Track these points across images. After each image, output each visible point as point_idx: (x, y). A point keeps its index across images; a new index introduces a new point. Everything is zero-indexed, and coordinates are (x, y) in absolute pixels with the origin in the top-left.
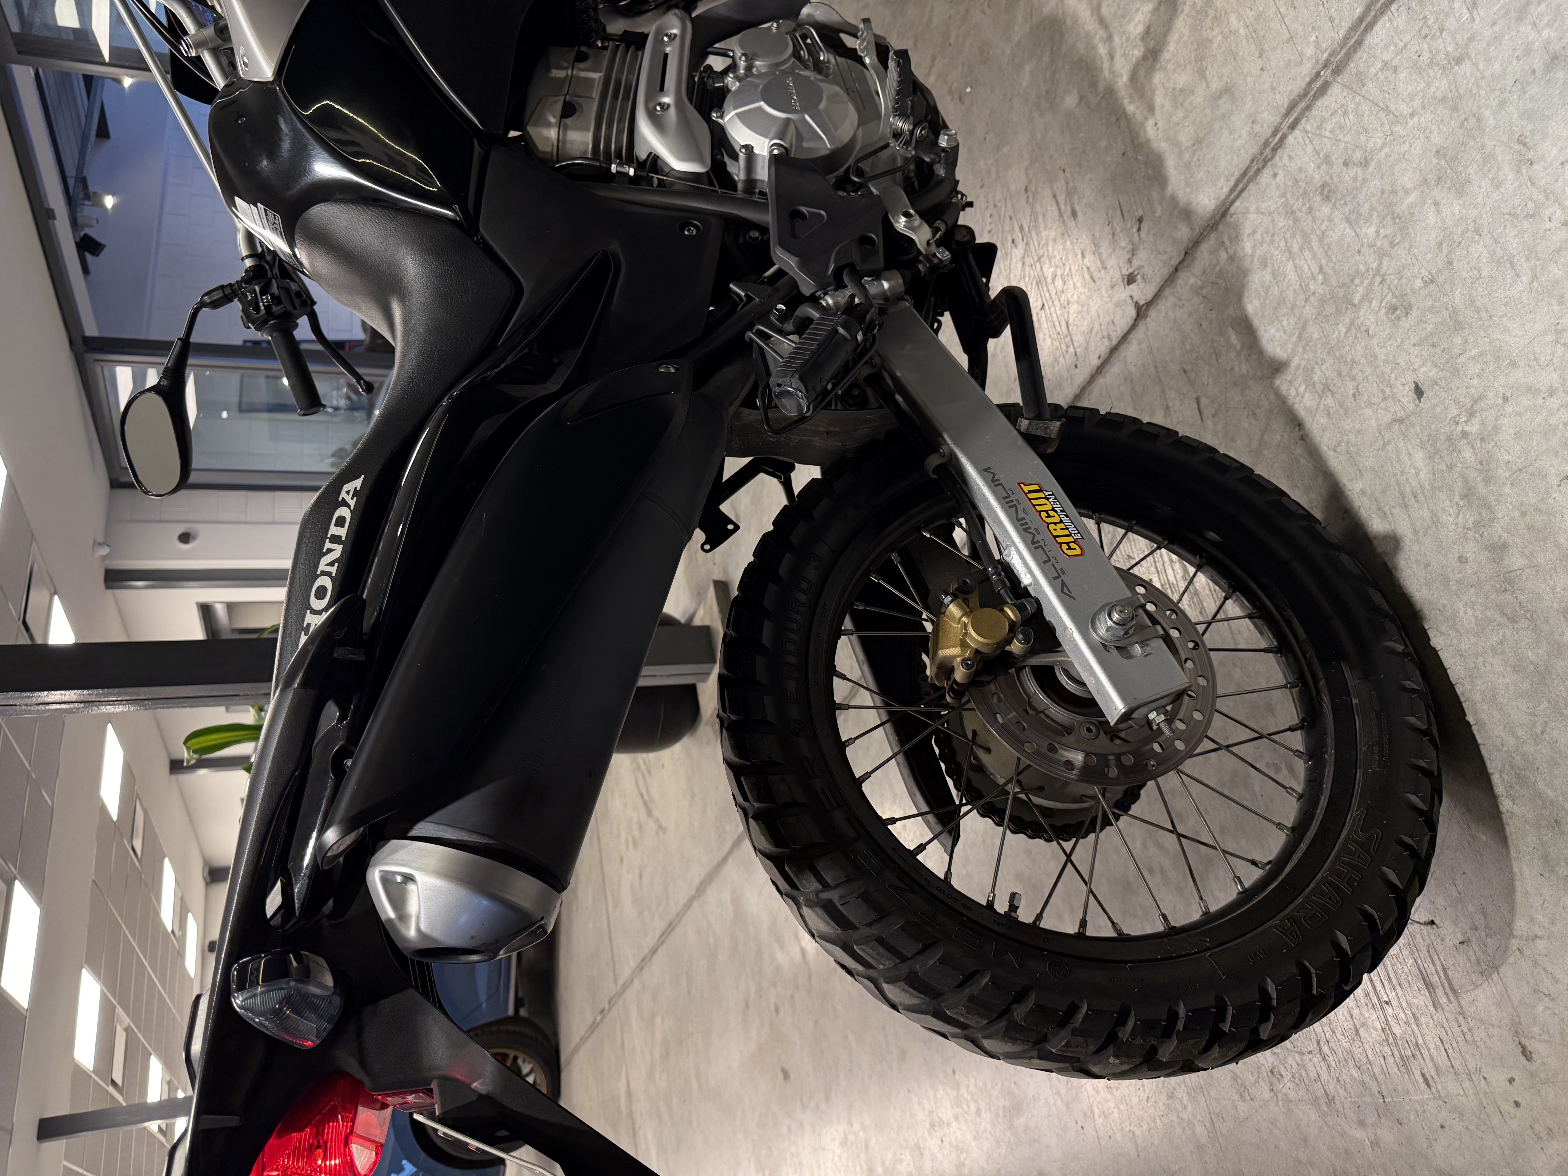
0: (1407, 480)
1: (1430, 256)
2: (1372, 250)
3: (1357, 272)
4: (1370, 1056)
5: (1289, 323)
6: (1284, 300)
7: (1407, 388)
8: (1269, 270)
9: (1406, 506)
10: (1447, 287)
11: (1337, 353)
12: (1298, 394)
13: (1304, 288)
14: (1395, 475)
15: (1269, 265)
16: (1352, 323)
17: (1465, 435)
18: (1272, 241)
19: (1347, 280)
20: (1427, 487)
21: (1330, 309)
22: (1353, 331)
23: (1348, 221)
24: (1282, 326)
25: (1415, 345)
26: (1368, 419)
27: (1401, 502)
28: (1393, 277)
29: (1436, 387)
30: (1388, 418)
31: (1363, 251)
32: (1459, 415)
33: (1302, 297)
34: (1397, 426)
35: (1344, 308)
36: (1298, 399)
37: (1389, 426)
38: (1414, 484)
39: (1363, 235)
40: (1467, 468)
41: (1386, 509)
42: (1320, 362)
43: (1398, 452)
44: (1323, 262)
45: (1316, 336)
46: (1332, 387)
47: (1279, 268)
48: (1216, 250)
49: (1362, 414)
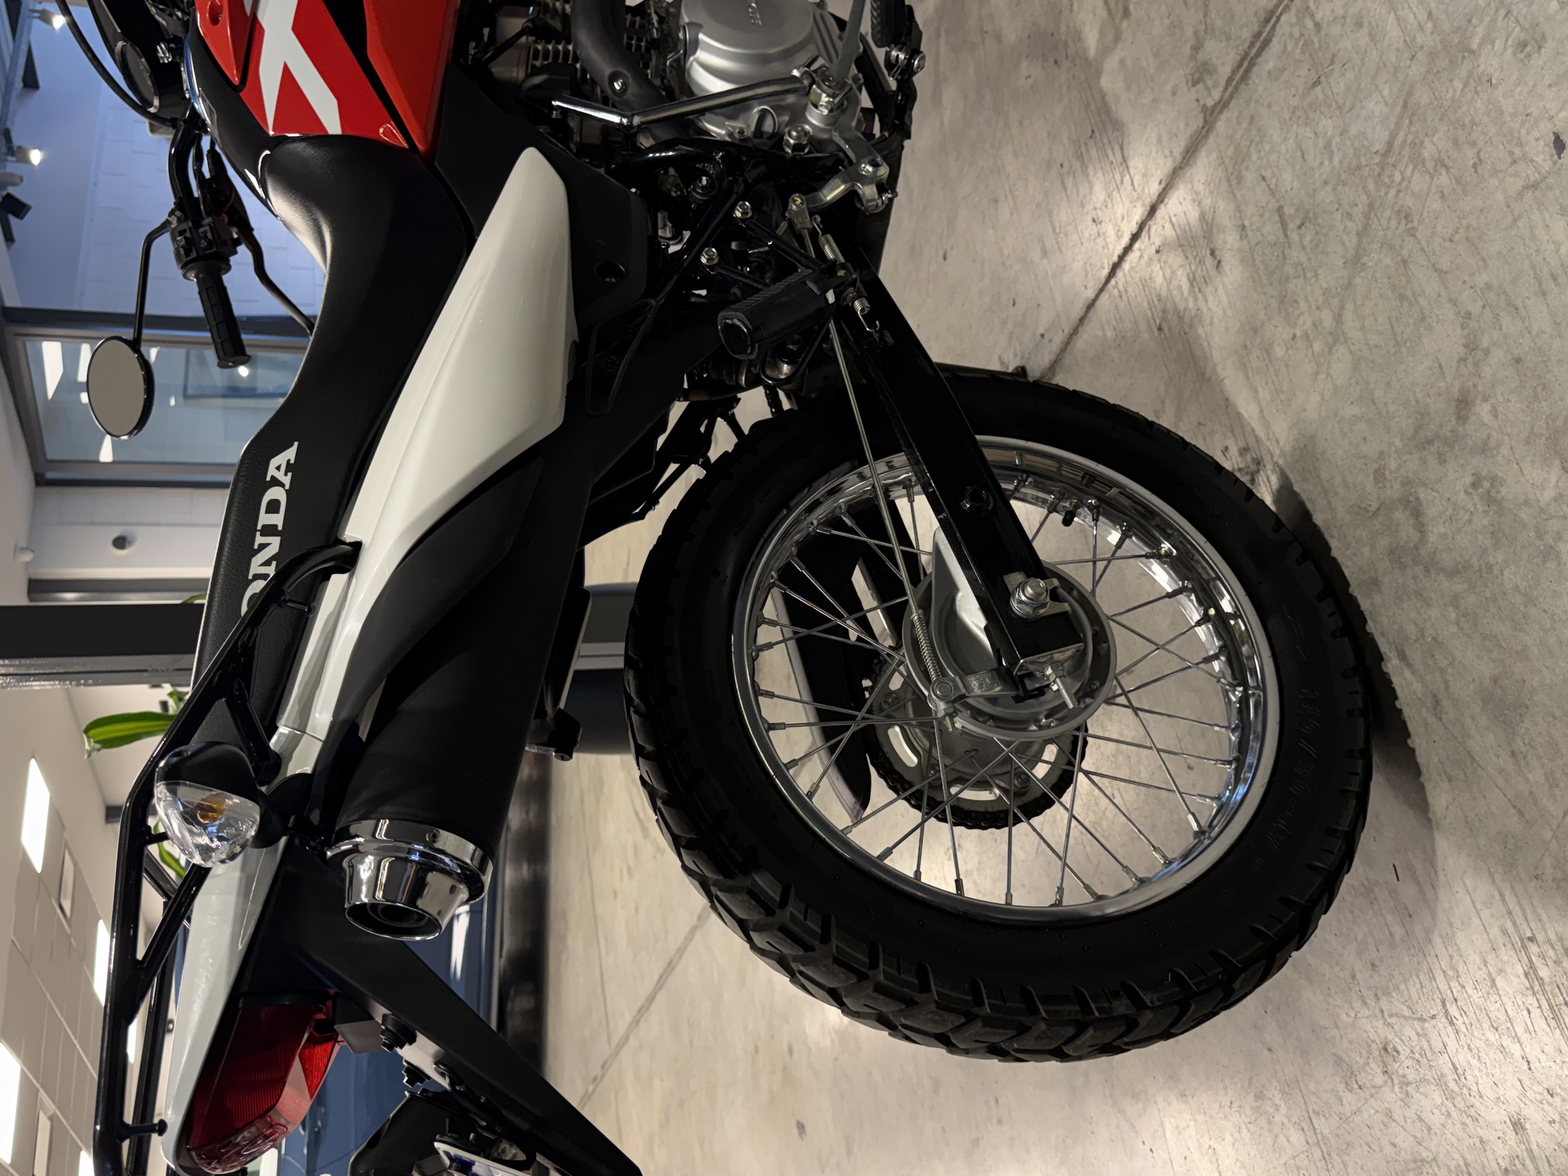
0: (1545, 259)
3: (1476, 7)
4: (1510, 1012)
5: (1391, 92)
6: (1384, 64)
7: (1542, 142)
8: (1365, 30)
9: (1543, 293)
11: (1452, 118)
12: (1403, 179)
13: (1409, 44)
14: (1529, 256)
15: (1366, 23)
16: (1470, 75)
19: (1464, 23)
21: (1443, 62)
22: (1472, 83)
24: (1383, 97)
25: (1550, 86)
26: (1493, 193)
27: (1537, 289)
28: (1521, 5)
30: (1520, 183)
33: (1407, 55)
34: (1530, 193)
35: (1460, 58)
36: (1404, 184)
37: (1520, 195)
38: (1553, 263)
41: (1519, 303)
42: (1430, 132)
43: (1532, 228)
45: (1425, 100)
46: (1446, 161)
47: (1377, 26)
48: (1300, 19)
49: (1485, 187)
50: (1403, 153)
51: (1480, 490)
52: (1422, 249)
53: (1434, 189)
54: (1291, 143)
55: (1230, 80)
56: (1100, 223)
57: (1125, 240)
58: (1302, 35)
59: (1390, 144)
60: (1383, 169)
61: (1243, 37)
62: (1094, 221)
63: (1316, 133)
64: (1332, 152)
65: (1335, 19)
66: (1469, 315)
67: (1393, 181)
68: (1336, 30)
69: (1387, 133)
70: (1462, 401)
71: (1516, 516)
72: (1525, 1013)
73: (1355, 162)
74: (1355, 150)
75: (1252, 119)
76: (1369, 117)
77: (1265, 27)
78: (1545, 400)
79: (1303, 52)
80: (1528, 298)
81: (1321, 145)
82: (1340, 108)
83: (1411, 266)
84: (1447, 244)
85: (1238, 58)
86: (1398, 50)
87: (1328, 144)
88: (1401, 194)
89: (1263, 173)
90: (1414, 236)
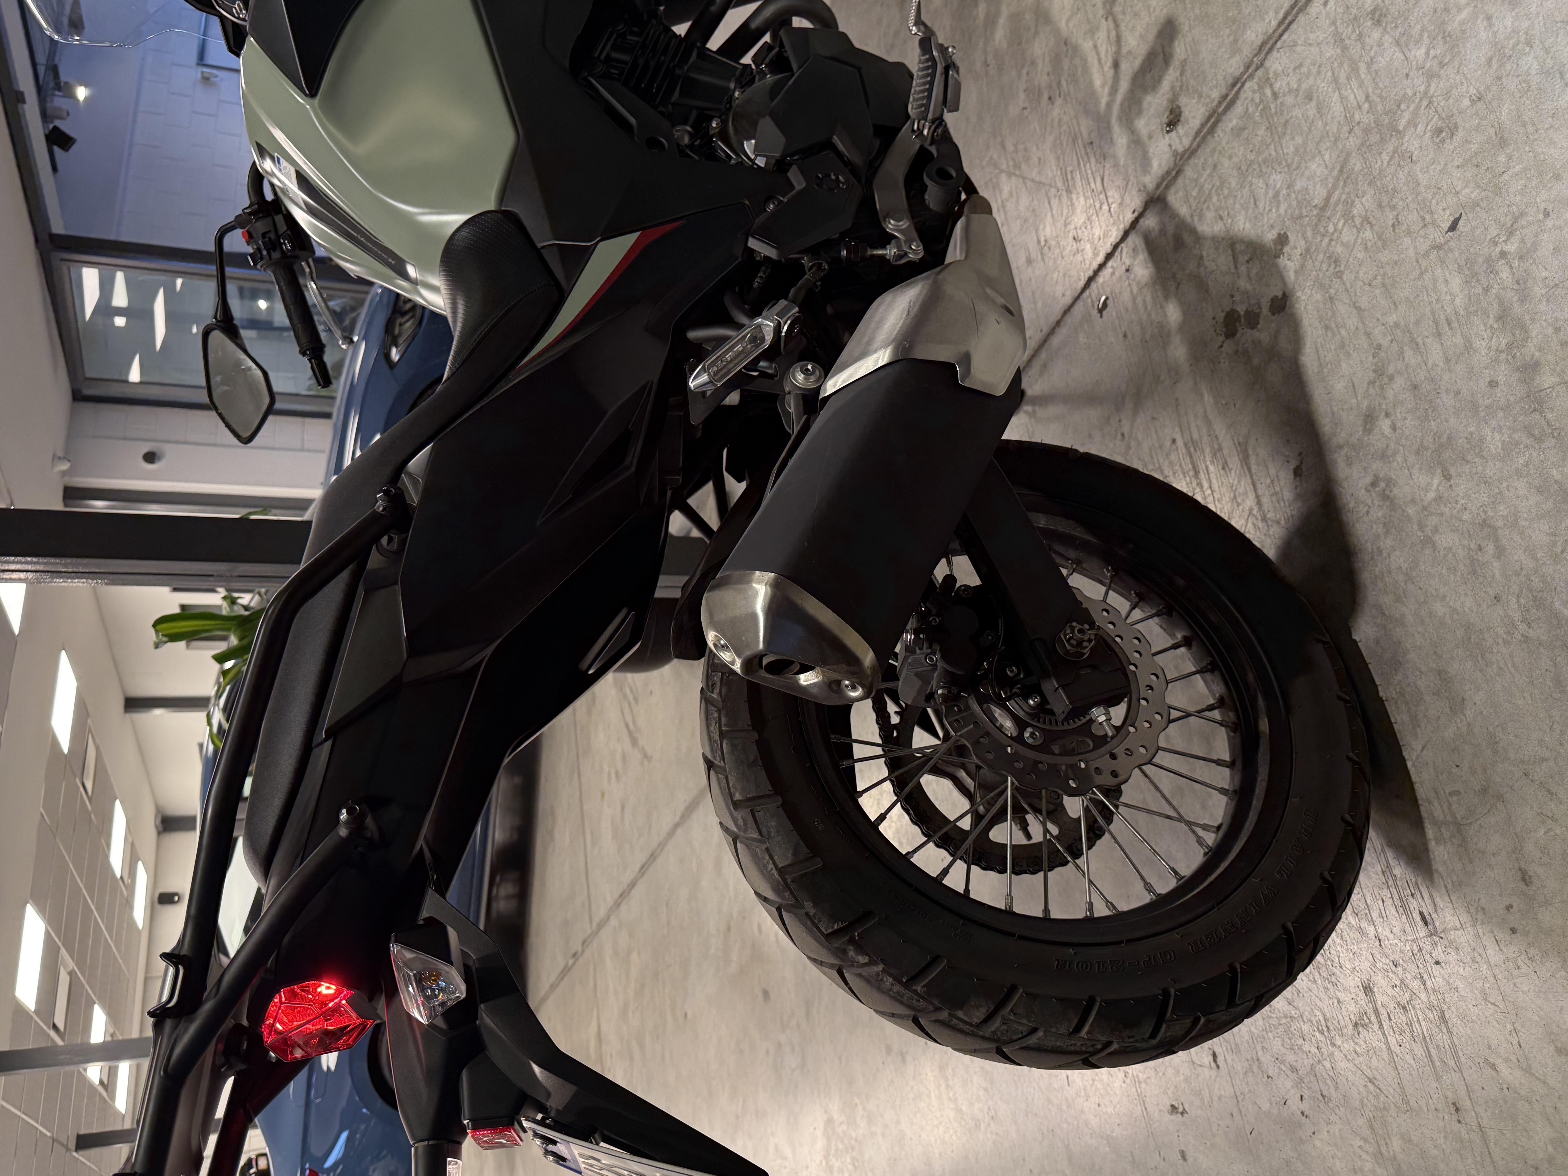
0: (1442, 307)
1: (1479, 72)
2: (1420, 72)
3: (1405, 95)
4: (1369, 901)
5: (1331, 156)
6: (1327, 134)
7: (1448, 212)
8: (1314, 103)
9: (1439, 335)
10: (1495, 104)
11: (1378, 184)
12: (1335, 230)
13: (1349, 119)
14: (1430, 303)
15: (1315, 98)
16: (1395, 151)
17: (1503, 254)
18: (1319, 73)
19: (1394, 107)
20: (1462, 313)
21: (1374, 138)
22: (1397, 159)
23: (1398, 43)
24: (1324, 161)
25: (1458, 167)
26: (1406, 249)
27: (1435, 331)
28: (1440, 98)
29: (1477, 209)
30: (1427, 244)
31: (1411, 74)
32: (1498, 235)
33: (1346, 129)
34: (1436, 253)
35: (1388, 136)
36: (1336, 235)
37: (1427, 254)
38: (1449, 310)
39: (1412, 58)
40: (1503, 289)
41: (1419, 340)
42: (1360, 194)
43: (1435, 281)
44: (1370, 90)
45: (1358, 167)
46: (1371, 219)
47: (1324, 101)
48: (1261, 87)
49: (1401, 244)
50: (1337, 209)
51: (1378, 489)
52: (1347, 290)
53: (1359, 241)
54: (1246, 191)
55: (1198, 132)
56: (1080, 241)
57: (1101, 258)
58: (1261, 101)
59: (1327, 199)
60: (1320, 221)
61: (1213, 96)
62: (1074, 238)
63: (1267, 185)
64: (1279, 202)
65: (1290, 91)
66: (1379, 347)
67: (1327, 232)
68: (1290, 100)
69: (1325, 191)
70: (1369, 416)
71: (1404, 511)
72: (1380, 902)
73: (1297, 212)
74: (1298, 202)
75: (1215, 167)
76: (1312, 176)
77: (1232, 90)
78: (1434, 420)
79: (1261, 116)
80: (1427, 337)
81: (1270, 195)
82: (1289, 166)
83: (1336, 302)
84: (1367, 288)
85: (1207, 114)
86: (1339, 123)
87: (1276, 195)
88: (1333, 243)
89: (1221, 213)
90: (1341, 278)
